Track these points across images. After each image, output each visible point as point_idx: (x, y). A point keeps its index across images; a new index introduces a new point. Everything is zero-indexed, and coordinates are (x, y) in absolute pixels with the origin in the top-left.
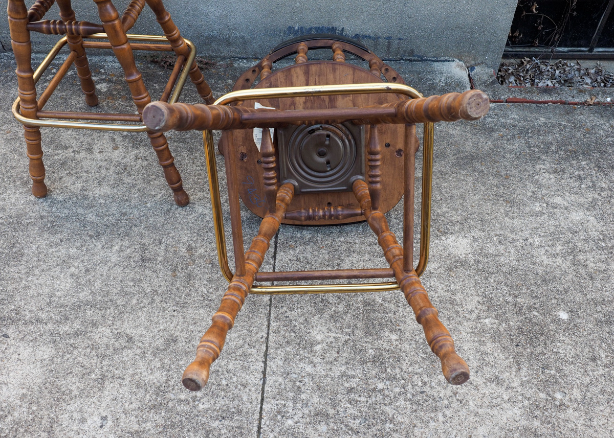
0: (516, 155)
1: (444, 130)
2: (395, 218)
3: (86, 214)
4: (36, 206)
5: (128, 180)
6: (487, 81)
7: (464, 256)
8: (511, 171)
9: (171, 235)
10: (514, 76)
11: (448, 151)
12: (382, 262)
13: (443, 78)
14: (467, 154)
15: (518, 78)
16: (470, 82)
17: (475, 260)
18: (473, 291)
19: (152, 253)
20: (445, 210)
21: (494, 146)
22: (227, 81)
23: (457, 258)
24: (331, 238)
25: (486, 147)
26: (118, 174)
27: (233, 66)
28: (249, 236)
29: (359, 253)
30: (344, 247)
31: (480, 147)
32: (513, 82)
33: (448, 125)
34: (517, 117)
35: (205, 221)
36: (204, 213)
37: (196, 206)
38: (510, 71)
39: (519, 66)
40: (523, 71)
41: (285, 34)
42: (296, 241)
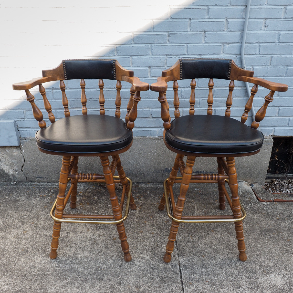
0: (288, 228)
1: (249, 216)
2: (240, 265)
3: (78, 268)
4: (51, 264)
5: (97, 248)
6: (262, 191)
7: (282, 286)
8: (289, 237)
9: (125, 279)
10: (270, 187)
11: (255, 227)
12: (240, 291)
13: (240, 190)
14: (264, 228)
15: (273, 189)
16: (254, 192)
17: (288, 288)
19: (117, 290)
20: (263, 259)
21: (276, 224)
22: (137, 194)
23: (279, 287)
24: (210, 278)
25: (272, 225)
26: (91, 244)
27: (139, 187)
28: (166, 278)
29: (227, 286)
30: (218, 283)
31: (269, 225)
32: (271, 190)
33: (250, 214)
34: (282, 209)
35: (142, 270)
36: (140, 265)
37: (135, 261)
38: (268, 186)
39: (272, 183)
40: (274, 185)
41: (164, 171)
42: (192, 280)
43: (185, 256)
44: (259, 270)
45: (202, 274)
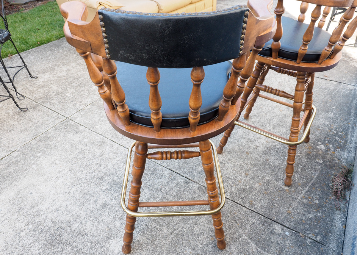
7: (111, 243)
17: (104, 246)
18: (93, 231)
23: (112, 238)
24: (164, 192)
26: (249, 139)
30: (156, 195)
42: (172, 179)
43: (197, 190)
44: (138, 239)
45: (172, 189)
